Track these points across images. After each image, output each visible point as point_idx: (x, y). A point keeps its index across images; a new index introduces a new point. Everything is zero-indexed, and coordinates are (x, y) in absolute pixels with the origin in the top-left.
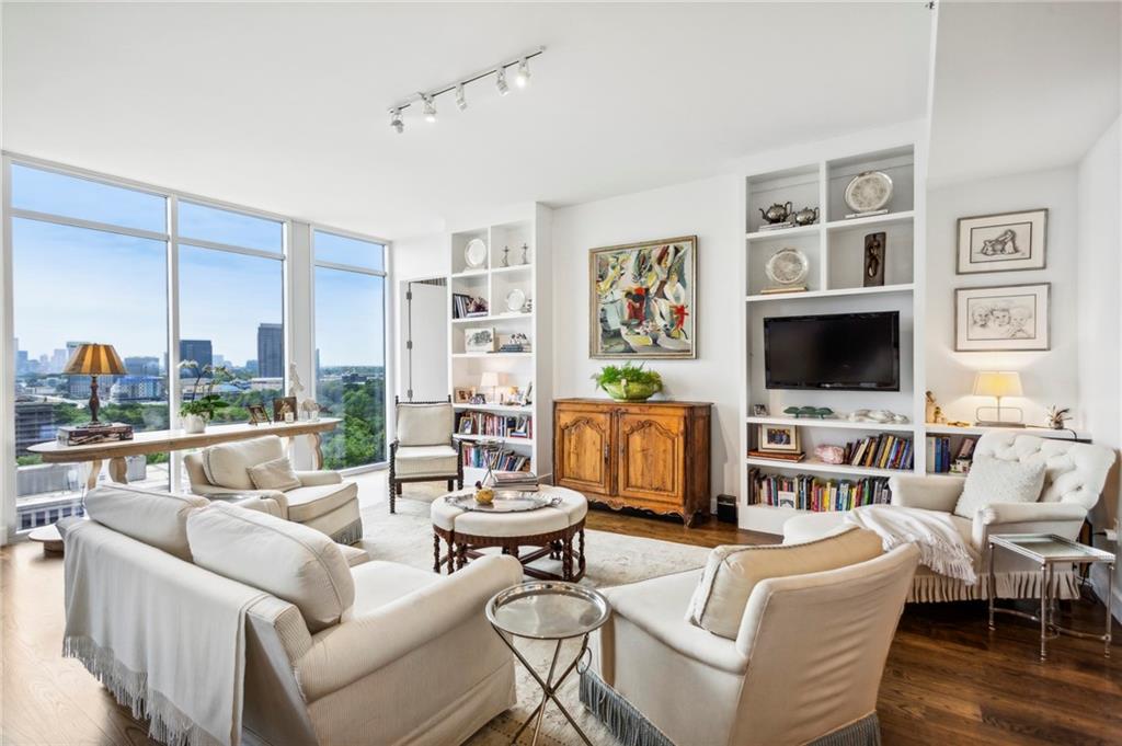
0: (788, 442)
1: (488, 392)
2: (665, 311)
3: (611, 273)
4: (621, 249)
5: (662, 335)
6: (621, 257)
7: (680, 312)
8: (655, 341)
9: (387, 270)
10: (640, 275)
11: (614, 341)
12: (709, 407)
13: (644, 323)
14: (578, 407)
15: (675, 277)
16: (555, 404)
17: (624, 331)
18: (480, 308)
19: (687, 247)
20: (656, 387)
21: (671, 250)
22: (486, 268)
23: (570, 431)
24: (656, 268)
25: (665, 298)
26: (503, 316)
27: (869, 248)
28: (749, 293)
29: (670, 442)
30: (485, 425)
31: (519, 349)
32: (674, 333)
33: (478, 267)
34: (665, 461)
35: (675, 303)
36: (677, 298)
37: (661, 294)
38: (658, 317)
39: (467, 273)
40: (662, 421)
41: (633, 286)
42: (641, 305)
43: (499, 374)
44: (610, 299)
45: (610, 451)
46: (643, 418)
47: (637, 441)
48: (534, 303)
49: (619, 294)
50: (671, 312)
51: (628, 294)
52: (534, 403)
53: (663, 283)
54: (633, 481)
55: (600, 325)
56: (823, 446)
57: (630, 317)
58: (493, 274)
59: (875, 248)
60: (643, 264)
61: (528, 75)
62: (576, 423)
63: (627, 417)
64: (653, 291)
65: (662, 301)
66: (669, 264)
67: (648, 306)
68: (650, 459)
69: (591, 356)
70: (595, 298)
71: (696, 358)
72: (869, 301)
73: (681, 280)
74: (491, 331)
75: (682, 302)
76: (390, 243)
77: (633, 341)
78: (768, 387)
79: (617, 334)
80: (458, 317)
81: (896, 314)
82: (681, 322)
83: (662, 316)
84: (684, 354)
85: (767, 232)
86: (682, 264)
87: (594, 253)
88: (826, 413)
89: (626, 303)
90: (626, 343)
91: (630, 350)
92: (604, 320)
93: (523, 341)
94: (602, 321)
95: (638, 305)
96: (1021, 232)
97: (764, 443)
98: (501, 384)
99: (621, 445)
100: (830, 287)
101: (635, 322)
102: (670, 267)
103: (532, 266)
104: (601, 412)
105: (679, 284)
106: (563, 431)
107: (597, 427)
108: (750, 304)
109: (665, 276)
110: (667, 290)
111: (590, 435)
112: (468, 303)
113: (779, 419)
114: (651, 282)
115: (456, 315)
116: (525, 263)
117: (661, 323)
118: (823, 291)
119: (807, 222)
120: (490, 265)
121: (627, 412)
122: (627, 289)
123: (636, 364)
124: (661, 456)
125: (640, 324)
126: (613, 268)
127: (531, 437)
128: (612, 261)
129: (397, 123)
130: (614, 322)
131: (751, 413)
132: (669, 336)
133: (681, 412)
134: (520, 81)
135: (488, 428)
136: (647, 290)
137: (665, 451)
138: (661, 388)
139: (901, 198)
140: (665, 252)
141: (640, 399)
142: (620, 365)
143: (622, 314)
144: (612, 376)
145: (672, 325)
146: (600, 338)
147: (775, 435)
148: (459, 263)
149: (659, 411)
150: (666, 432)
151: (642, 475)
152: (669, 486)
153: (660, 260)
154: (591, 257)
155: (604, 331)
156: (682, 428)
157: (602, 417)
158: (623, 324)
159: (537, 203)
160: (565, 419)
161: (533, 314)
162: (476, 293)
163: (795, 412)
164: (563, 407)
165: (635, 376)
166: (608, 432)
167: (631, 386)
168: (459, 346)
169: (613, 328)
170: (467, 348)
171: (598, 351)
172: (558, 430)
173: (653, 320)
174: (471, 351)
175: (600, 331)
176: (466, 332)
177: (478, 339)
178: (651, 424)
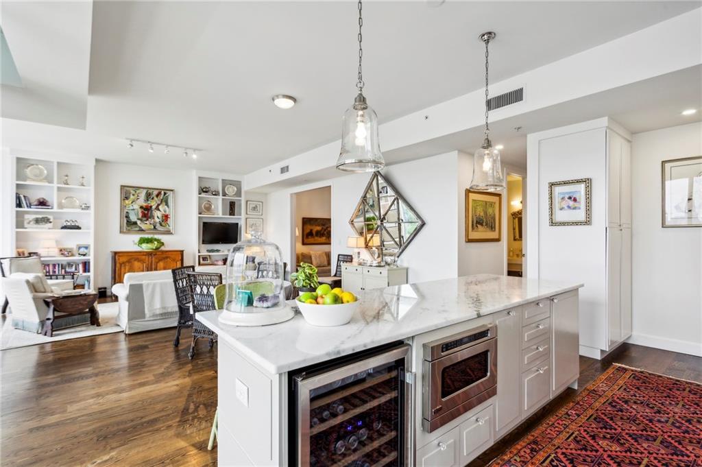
0: (208, 261)
2: (160, 216)
3: (132, 197)
4: (138, 188)
5: (158, 225)
6: (138, 192)
7: (166, 217)
8: (155, 227)
10: (148, 200)
11: (133, 226)
12: (181, 251)
13: (149, 220)
14: (130, 254)
15: (164, 203)
17: (139, 222)
18: (43, 204)
19: (170, 194)
21: (163, 192)
23: (125, 264)
24: (155, 198)
25: (159, 210)
26: (65, 210)
27: (231, 205)
28: (199, 214)
29: (176, 263)
32: (163, 224)
33: (40, 181)
35: (164, 213)
36: (165, 211)
37: (157, 208)
38: (156, 218)
39: (28, 183)
40: (172, 256)
41: (144, 204)
42: (148, 212)
43: (52, 241)
44: (131, 208)
46: (163, 256)
47: (161, 265)
48: (92, 205)
49: (136, 207)
50: (162, 216)
51: (141, 207)
52: (92, 254)
53: (159, 205)
55: (125, 219)
56: (217, 261)
57: (142, 217)
59: (232, 205)
60: (149, 196)
62: (129, 261)
63: (156, 256)
64: (154, 207)
65: (158, 212)
66: (161, 198)
67: (151, 213)
69: (121, 232)
70: (122, 207)
71: (174, 234)
72: (230, 220)
73: (167, 205)
74: (50, 217)
75: (167, 213)
77: (143, 226)
78: (203, 244)
79: (135, 223)
80: (21, 207)
81: (237, 224)
82: (167, 220)
83: (158, 217)
84: (169, 233)
85: (203, 195)
86: (168, 199)
87: (122, 187)
88: (218, 251)
89: (140, 211)
90: (140, 227)
91: (142, 230)
92: (127, 217)
93: (78, 224)
94: (126, 217)
95: (146, 212)
96: (258, 206)
99: (154, 267)
100: (223, 214)
101: (144, 219)
102: (162, 200)
103: (91, 188)
104: (143, 255)
105: (166, 207)
106: (121, 265)
107: (141, 260)
108: (199, 217)
109: (159, 202)
110: (160, 207)
113: (204, 253)
114: (153, 204)
115: (19, 206)
116: (83, 185)
117: (157, 220)
118: (221, 215)
119: (215, 195)
121: (156, 254)
122: (141, 205)
125: (147, 220)
126: (133, 195)
128: (133, 192)
129: (131, 145)
130: (133, 218)
131: (199, 252)
132: (161, 225)
136: (151, 207)
138: (163, 244)
139: (239, 193)
140: (159, 193)
143: (138, 215)
144: (142, 241)
145: (163, 222)
146: (125, 224)
147: (204, 259)
148: (21, 175)
149: (170, 253)
150: (174, 260)
153: (157, 196)
154: (121, 189)
155: (128, 221)
156: (180, 258)
157: (144, 257)
158: (138, 219)
159: (96, 160)
161: (91, 211)
162: (38, 195)
163: (208, 251)
164: (120, 254)
166: (147, 263)
168: (20, 224)
169: (133, 220)
170: (26, 225)
171: (125, 230)
172: (118, 265)
173: (154, 218)
174: (31, 229)
175: (125, 221)
176: (27, 216)
177: (37, 221)
178: (167, 258)
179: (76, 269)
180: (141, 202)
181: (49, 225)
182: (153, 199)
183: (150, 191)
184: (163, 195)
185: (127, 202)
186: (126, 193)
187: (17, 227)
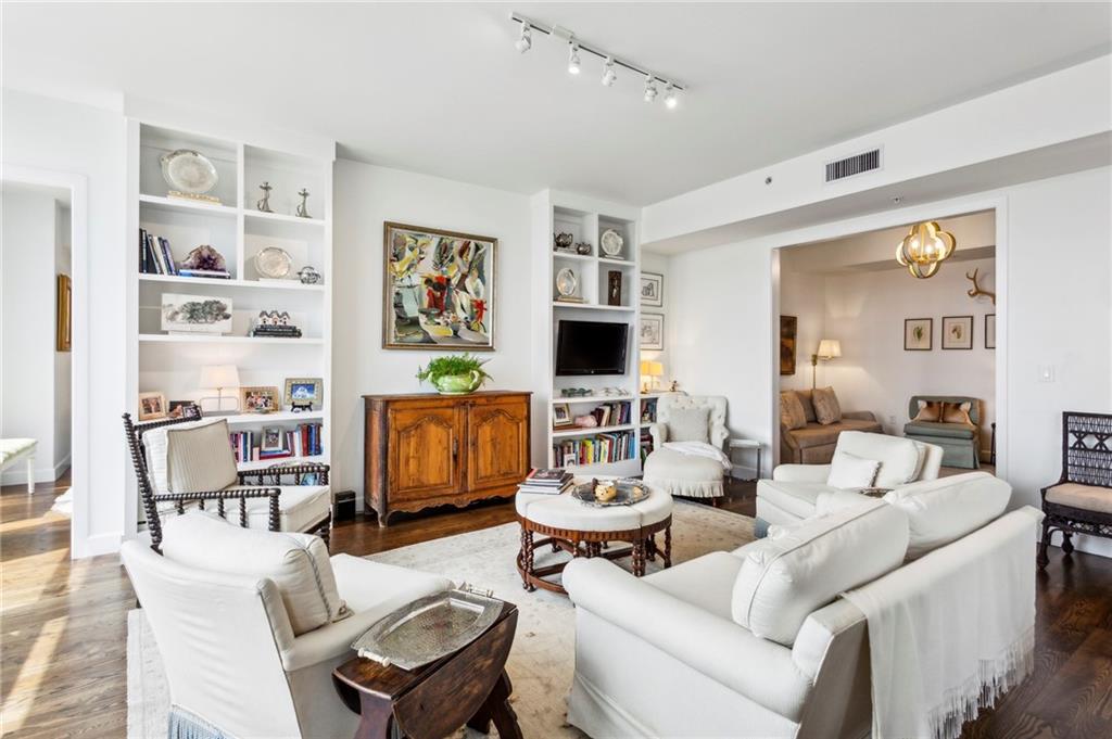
0: (564, 416)
1: (204, 399)
2: (466, 304)
3: (408, 254)
4: (420, 231)
5: (463, 327)
6: (421, 240)
7: (479, 307)
8: (455, 333)
10: (441, 263)
11: (411, 330)
13: (445, 313)
14: (418, 404)
15: (475, 273)
17: (423, 319)
18: (210, 263)
19: (487, 247)
21: (472, 246)
23: (409, 433)
24: (457, 258)
25: (466, 290)
26: (259, 283)
27: (611, 280)
28: (555, 299)
29: (515, 428)
31: (296, 332)
32: (474, 325)
34: (511, 446)
35: (475, 297)
36: (477, 293)
37: (461, 285)
38: (458, 309)
41: (435, 274)
42: (442, 295)
43: (230, 369)
44: (407, 282)
45: (458, 447)
46: (492, 409)
47: (486, 432)
49: (417, 280)
50: (472, 306)
51: (428, 281)
53: (464, 276)
54: (482, 472)
55: (393, 311)
56: (580, 417)
57: (430, 306)
58: (248, 218)
59: (615, 279)
60: (444, 253)
62: (416, 423)
64: (454, 282)
65: (462, 293)
66: (470, 258)
67: (449, 296)
68: (498, 447)
69: (384, 346)
71: (495, 349)
72: (611, 316)
73: (481, 276)
74: (227, 303)
75: (481, 298)
77: (433, 331)
78: (555, 375)
79: (415, 322)
80: (151, 269)
81: (627, 325)
82: (481, 316)
83: (462, 308)
84: (485, 347)
85: (561, 253)
86: (482, 262)
87: (389, 226)
89: (425, 289)
90: (425, 333)
91: (431, 341)
92: (398, 306)
94: (396, 306)
95: (438, 294)
96: (655, 283)
99: (470, 439)
100: (598, 302)
101: (435, 312)
102: (471, 263)
103: (324, 224)
104: (448, 407)
105: (479, 281)
106: (398, 434)
107: (444, 423)
108: (554, 308)
109: (466, 270)
110: (468, 282)
111: (435, 433)
114: (453, 273)
115: (148, 267)
116: (304, 214)
117: (461, 315)
119: (584, 253)
121: (473, 404)
122: (427, 275)
124: (509, 442)
125: (440, 314)
126: (412, 249)
128: (410, 241)
130: (411, 310)
131: (556, 396)
132: (469, 328)
133: (523, 399)
136: (449, 280)
137: (511, 437)
139: (626, 251)
140: (466, 246)
143: (421, 302)
145: (472, 319)
146: (393, 325)
147: (558, 412)
149: (505, 400)
150: (512, 419)
151: (492, 464)
153: (462, 253)
154: (386, 233)
155: (399, 317)
156: (525, 412)
157: (449, 411)
158: (422, 312)
161: (325, 288)
162: (196, 237)
163: (565, 393)
164: (398, 406)
166: (455, 428)
168: (149, 321)
169: (410, 315)
170: (165, 325)
171: (393, 341)
172: (392, 435)
173: (454, 311)
174: (180, 336)
175: (394, 317)
176: (167, 298)
177: (194, 313)
178: (499, 411)
179: (285, 447)
180: (428, 268)
181: (224, 325)
182: (452, 260)
183: (447, 240)
184: (473, 252)
185: (397, 266)
186: (397, 240)
187: (142, 331)
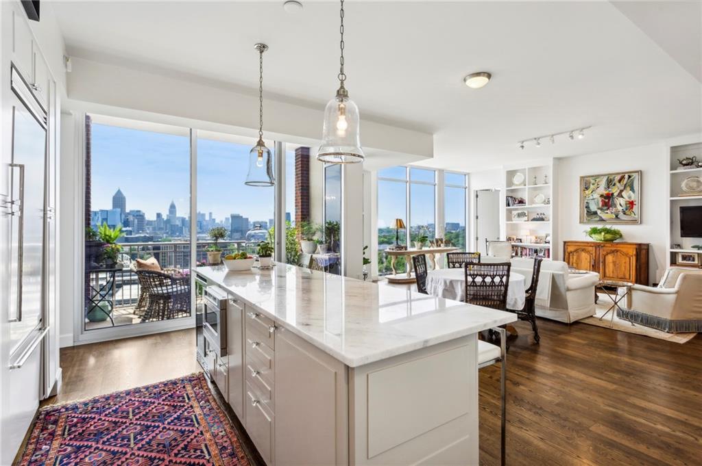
0: (694, 260)
1: (523, 238)
2: (623, 203)
3: (592, 186)
4: (598, 176)
5: (621, 214)
6: (598, 180)
7: (632, 204)
8: (617, 216)
9: (467, 185)
10: (608, 187)
11: (593, 216)
12: (648, 245)
13: (611, 208)
14: (577, 244)
15: (628, 188)
16: (565, 243)
17: (599, 212)
18: (521, 202)
19: (636, 177)
20: (618, 236)
21: (626, 176)
22: (525, 185)
23: (573, 255)
24: (618, 184)
25: (623, 197)
26: (534, 206)
28: (672, 196)
29: (628, 259)
30: (522, 252)
31: (542, 219)
32: (627, 212)
33: (520, 185)
34: (625, 267)
35: (628, 200)
36: (630, 197)
37: (620, 195)
38: (618, 206)
39: (513, 188)
40: (624, 250)
41: (605, 192)
42: (609, 201)
43: (530, 230)
44: (591, 197)
45: (595, 262)
46: (613, 249)
47: (610, 258)
48: (551, 200)
49: (596, 196)
50: (626, 204)
52: (551, 243)
53: (621, 191)
54: (607, 274)
55: (585, 209)
57: (603, 206)
58: (529, 188)
60: (610, 183)
61: (583, 135)
62: (576, 251)
63: (604, 248)
65: (621, 199)
66: (625, 182)
67: (613, 201)
68: (617, 266)
69: (580, 222)
70: (583, 198)
71: (641, 223)
73: (632, 189)
74: (526, 212)
75: (632, 199)
76: (469, 174)
77: (604, 216)
78: (682, 236)
79: (595, 213)
80: (509, 206)
82: (632, 208)
83: (621, 205)
84: (634, 222)
86: (633, 183)
87: (582, 178)
89: (600, 199)
90: (600, 217)
91: (602, 220)
93: (544, 217)
94: (586, 207)
95: (607, 201)
97: (680, 260)
98: (531, 235)
99: (601, 260)
101: (606, 208)
102: (626, 184)
103: (551, 185)
104: (590, 246)
105: (630, 192)
106: (569, 254)
107: (588, 252)
108: (672, 202)
109: (622, 188)
110: (623, 194)
111: (584, 255)
112: (514, 200)
113: (688, 250)
114: (615, 190)
115: (508, 205)
116: (546, 183)
117: (620, 208)
120: (527, 184)
121: (604, 246)
122: (601, 193)
123: (608, 227)
124: (623, 265)
125: (608, 209)
126: (593, 184)
127: (549, 257)
128: (593, 181)
129: (522, 147)
130: (593, 208)
131: (672, 248)
132: (625, 214)
133: (635, 246)
134: (580, 137)
135: (524, 253)
136: (612, 194)
137: (625, 263)
138: (621, 236)
140: (623, 178)
141: (611, 240)
142: (600, 226)
143: (598, 205)
144: (595, 231)
145: (627, 209)
146: (585, 215)
147: (686, 257)
148: (509, 183)
149: (622, 246)
150: (627, 255)
151: (613, 272)
152: (627, 276)
153: (620, 181)
154: (581, 180)
155: (588, 211)
156: (635, 253)
157: (591, 248)
158: (599, 209)
159: (555, 158)
160: (570, 249)
161: (551, 205)
162: (519, 196)
163: (698, 247)
164: (569, 244)
165: (608, 231)
166: (594, 254)
167: (606, 235)
168: (509, 218)
169: (593, 210)
170: (513, 219)
171: (585, 221)
172: (567, 254)
173: (616, 207)
174: (516, 221)
175: (586, 212)
176: (513, 212)
177: (519, 215)
178: (617, 250)
179: (544, 255)
180: (602, 190)
181: (526, 218)
182: (614, 185)
183: (612, 177)
184: (628, 180)
185: (587, 192)
186: (586, 183)
187: (507, 221)
